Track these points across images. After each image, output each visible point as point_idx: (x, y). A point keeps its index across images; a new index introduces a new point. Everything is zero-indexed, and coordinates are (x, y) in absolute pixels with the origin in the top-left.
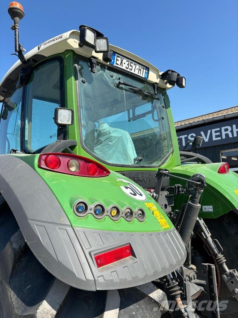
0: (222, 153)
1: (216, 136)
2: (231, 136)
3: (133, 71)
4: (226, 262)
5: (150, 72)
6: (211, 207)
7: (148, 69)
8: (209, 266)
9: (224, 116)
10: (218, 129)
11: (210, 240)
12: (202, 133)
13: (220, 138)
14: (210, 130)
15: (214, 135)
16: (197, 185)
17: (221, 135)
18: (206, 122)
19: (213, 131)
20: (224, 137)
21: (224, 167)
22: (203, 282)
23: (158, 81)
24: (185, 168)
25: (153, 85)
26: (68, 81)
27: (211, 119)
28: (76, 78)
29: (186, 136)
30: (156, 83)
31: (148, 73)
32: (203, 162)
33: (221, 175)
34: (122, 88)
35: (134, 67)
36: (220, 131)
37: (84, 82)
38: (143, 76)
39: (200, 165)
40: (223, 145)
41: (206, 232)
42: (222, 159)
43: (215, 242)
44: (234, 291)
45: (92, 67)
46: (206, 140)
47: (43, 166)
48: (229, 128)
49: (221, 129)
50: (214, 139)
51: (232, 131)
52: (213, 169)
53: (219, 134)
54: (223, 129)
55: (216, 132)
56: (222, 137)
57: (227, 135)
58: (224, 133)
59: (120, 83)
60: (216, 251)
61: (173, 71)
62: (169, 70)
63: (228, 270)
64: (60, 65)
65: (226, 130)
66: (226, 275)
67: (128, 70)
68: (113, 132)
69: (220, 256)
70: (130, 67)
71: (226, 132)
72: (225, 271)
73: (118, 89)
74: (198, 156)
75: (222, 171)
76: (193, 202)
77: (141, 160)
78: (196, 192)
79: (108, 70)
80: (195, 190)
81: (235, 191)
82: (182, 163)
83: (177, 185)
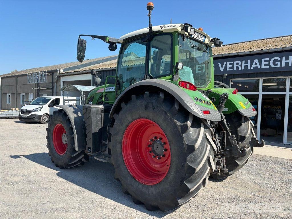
0: (231, 81)
1: (230, 68)
2: (240, 69)
3: (199, 39)
4: (230, 131)
5: (206, 38)
6: (227, 109)
7: (205, 37)
8: (224, 132)
9: (238, 53)
10: (232, 62)
11: (225, 122)
12: (220, 64)
13: (232, 69)
14: (226, 63)
15: (228, 66)
16: (225, 97)
17: (233, 68)
18: (224, 56)
19: (228, 63)
20: (235, 69)
21: (235, 91)
22: (221, 138)
23: (208, 43)
24: (217, 90)
25: (206, 45)
26: (176, 47)
27: (228, 55)
28: (179, 45)
30: (208, 44)
31: (205, 39)
32: (225, 87)
33: (234, 95)
34: (194, 48)
35: (200, 36)
36: (233, 64)
37: (180, 47)
38: (203, 41)
39: (223, 89)
40: (234, 75)
41: (224, 119)
42: (231, 84)
43: (227, 123)
44: (232, 143)
45: (183, 38)
46: (222, 70)
47: (180, 85)
48: (240, 63)
49: (234, 63)
50: (228, 69)
51: (241, 65)
52: (230, 91)
53: (232, 66)
54: (235, 63)
55: (230, 64)
56: (233, 69)
57: (237, 68)
58: (235, 66)
59: (194, 46)
60: (227, 127)
61: (218, 39)
62: (215, 38)
63: (231, 135)
64: (171, 37)
65: (237, 64)
66: (230, 136)
67: (197, 38)
68: (186, 69)
69: (228, 129)
70: (198, 37)
71: (237, 66)
72: (230, 135)
73: (192, 49)
74: (223, 84)
75: (234, 93)
76: (222, 104)
77: (199, 84)
78: (224, 100)
79: (189, 39)
80: (224, 99)
81: (239, 102)
82: (215, 87)
83: (213, 97)
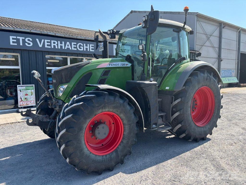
2: (57, 47)
12: (37, 40)
13: (50, 47)
14: (44, 40)
15: (46, 44)
17: (50, 45)
29: (24, 38)
36: (50, 42)
46: (41, 46)
48: (56, 42)
50: (46, 46)
51: (57, 45)
54: (52, 41)
55: (47, 42)
57: (54, 46)
71: (54, 44)
